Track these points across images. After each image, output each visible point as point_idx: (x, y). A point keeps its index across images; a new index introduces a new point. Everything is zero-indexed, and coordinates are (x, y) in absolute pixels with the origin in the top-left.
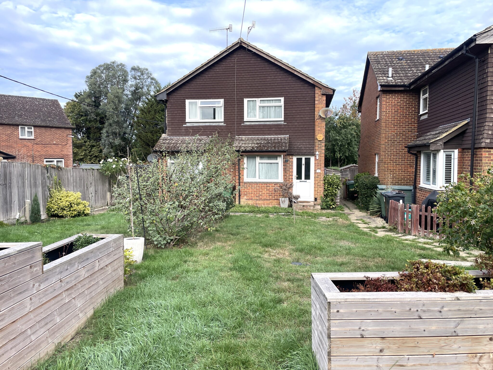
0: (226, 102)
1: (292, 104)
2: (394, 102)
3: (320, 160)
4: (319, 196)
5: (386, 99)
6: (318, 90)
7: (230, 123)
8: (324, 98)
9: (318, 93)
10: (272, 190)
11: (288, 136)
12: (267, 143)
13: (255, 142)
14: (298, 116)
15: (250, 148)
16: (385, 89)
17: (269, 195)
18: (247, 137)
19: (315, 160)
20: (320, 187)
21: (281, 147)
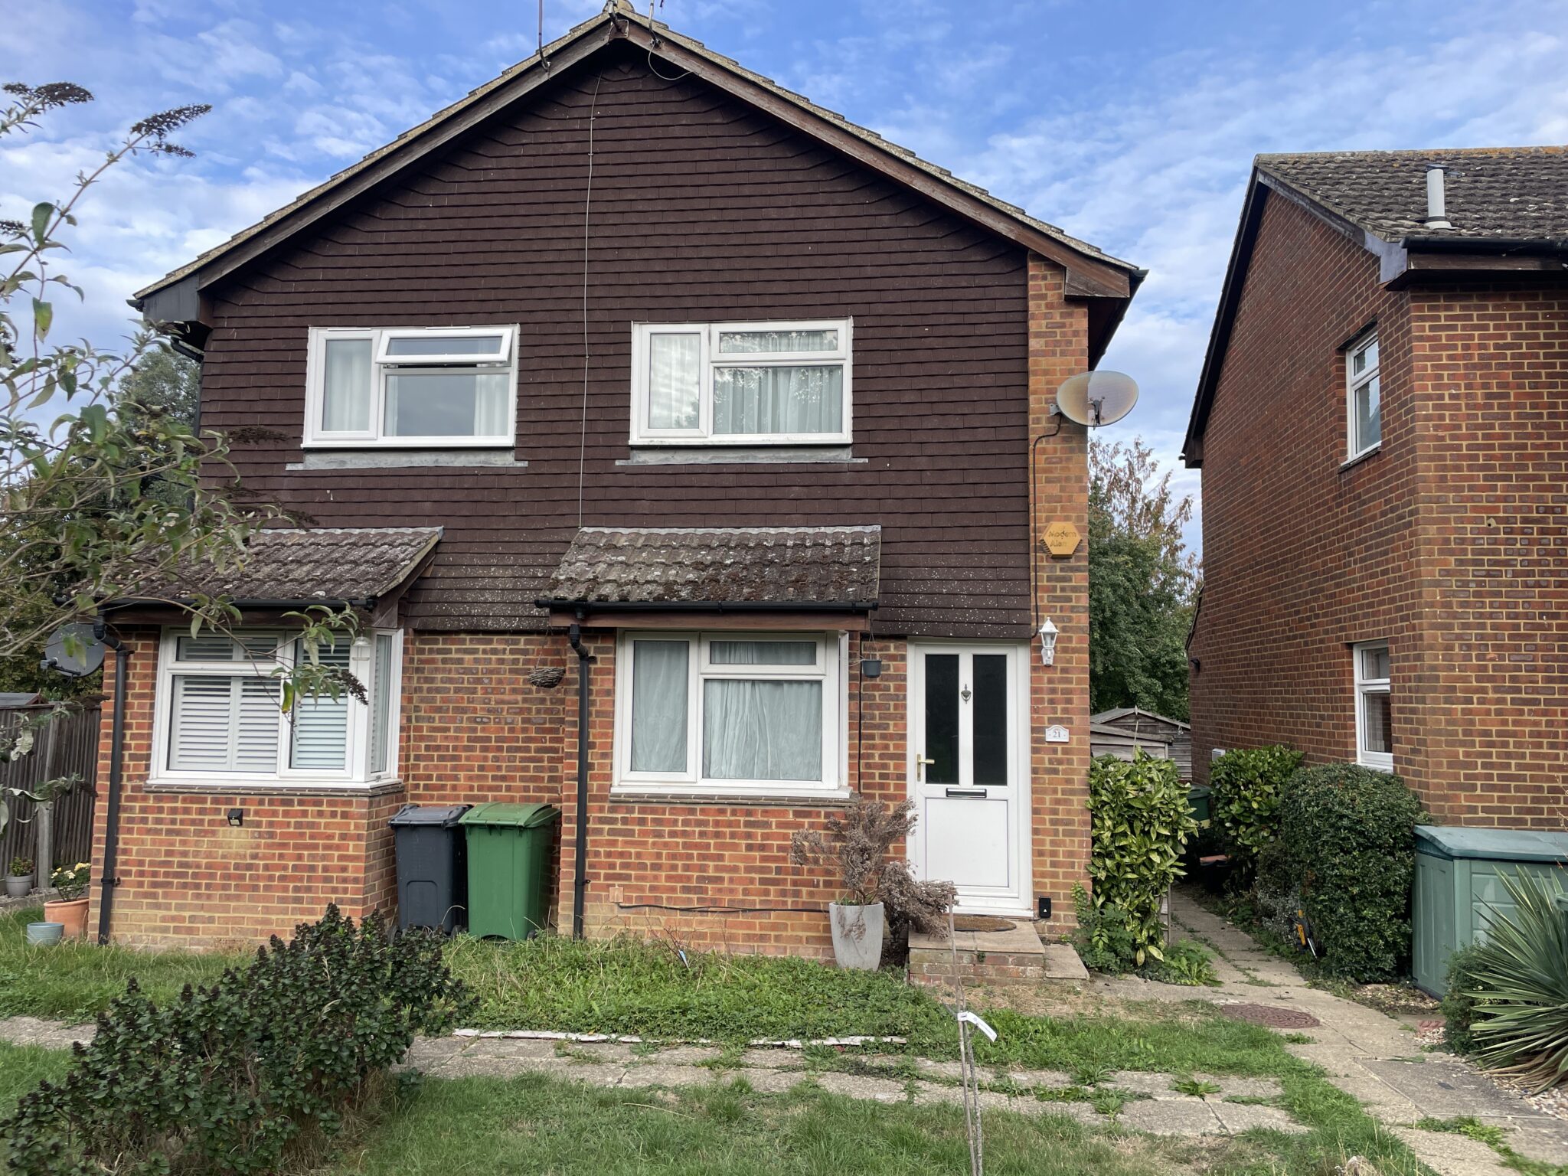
0: (532, 341)
1: (899, 357)
2: (1481, 347)
3: (1064, 670)
4: (1066, 886)
5: (1432, 328)
6: (1044, 278)
7: (551, 454)
8: (1080, 321)
9: (1043, 297)
10: (781, 848)
11: (879, 528)
12: (753, 564)
13: (684, 556)
14: (934, 422)
15: (650, 587)
16: (1434, 264)
17: (763, 881)
18: (644, 531)
19: (1034, 669)
20: (1066, 833)
21: (840, 586)
